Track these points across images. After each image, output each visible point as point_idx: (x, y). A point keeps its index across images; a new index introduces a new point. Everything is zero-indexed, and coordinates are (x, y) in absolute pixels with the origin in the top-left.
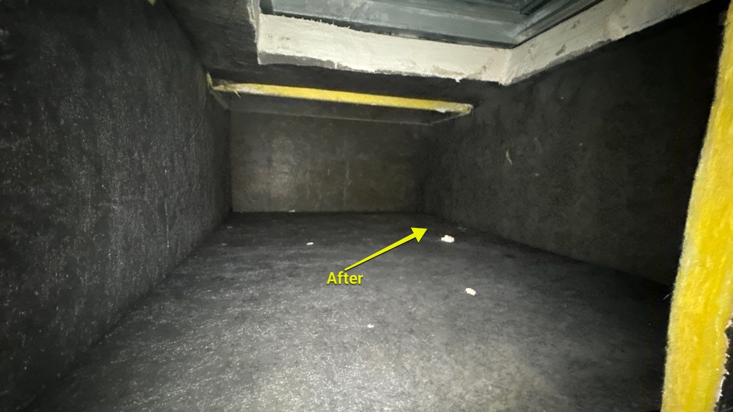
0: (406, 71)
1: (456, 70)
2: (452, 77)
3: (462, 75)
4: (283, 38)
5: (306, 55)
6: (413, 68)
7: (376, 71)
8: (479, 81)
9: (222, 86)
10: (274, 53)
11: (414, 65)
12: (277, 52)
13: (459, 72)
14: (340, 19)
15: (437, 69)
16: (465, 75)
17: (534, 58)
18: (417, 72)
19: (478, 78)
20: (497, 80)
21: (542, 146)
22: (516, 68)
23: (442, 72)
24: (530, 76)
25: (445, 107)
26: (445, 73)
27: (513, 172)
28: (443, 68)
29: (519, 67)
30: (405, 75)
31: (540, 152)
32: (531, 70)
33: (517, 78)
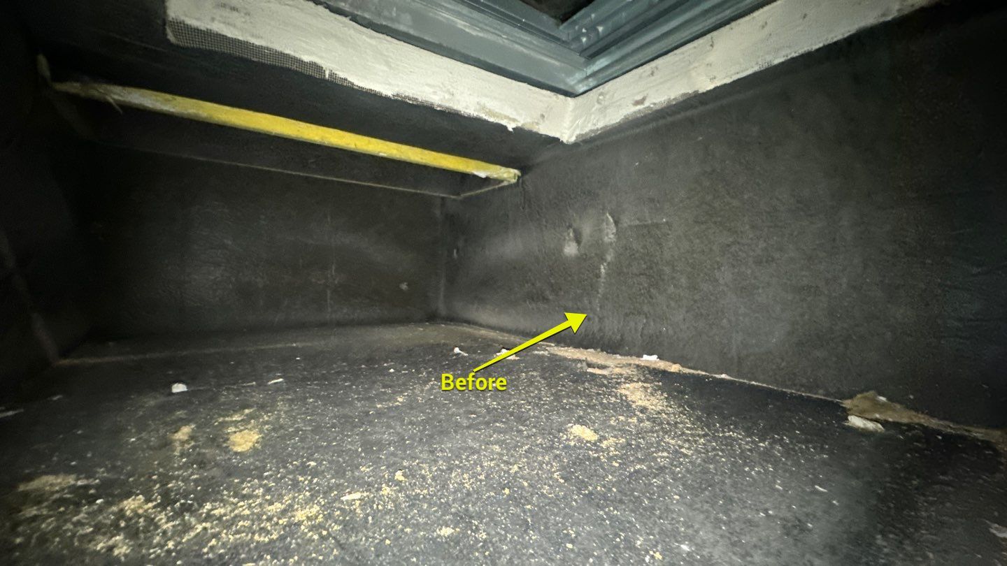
0: (440, 103)
2: (504, 122)
3: (516, 123)
4: (224, 5)
7: (394, 95)
8: (536, 134)
10: (202, 28)
11: (451, 96)
12: (208, 27)
13: (511, 116)
16: (519, 122)
17: (603, 110)
18: (455, 108)
19: (535, 129)
20: (557, 135)
21: (616, 223)
22: (580, 122)
23: (490, 113)
24: (599, 132)
25: (484, 170)
26: (494, 115)
27: (581, 258)
28: (492, 108)
29: (585, 121)
30: (438, 109)
31: (614, 231)
32: (600, 125)
33: (582, 135)
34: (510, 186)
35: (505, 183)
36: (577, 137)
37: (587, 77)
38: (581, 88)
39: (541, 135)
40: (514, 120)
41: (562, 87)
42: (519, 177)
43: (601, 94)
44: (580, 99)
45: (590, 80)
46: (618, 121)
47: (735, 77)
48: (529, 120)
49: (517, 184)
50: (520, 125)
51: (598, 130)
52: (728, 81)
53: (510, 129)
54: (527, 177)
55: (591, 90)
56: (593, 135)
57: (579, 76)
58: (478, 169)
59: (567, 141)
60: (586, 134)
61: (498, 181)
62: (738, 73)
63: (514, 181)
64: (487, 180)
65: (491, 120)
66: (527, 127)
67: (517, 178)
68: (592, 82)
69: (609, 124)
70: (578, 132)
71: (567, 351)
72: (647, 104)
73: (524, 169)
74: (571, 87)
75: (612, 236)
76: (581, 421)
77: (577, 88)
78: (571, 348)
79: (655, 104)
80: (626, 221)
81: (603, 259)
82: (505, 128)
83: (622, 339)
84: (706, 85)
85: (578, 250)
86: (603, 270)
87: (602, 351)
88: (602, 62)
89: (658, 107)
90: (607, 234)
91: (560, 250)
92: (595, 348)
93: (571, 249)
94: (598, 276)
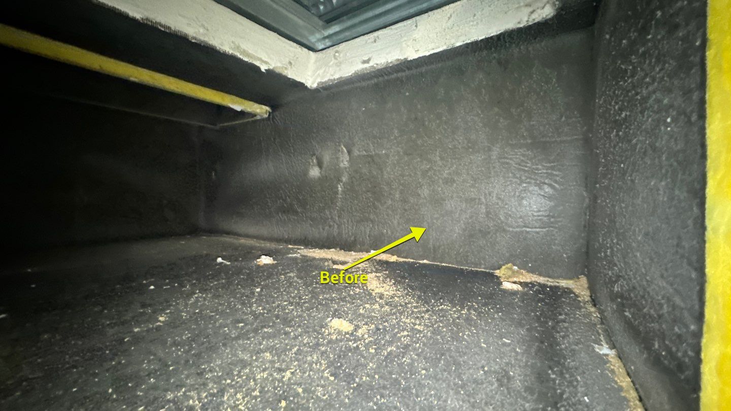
1: (260, 57)
3: (268, 65)
6: (204, 34)
8: (286, 77)
13: (263, 59)
15: (238, 48)
16: (271, 65)
17: (339, 64)
18: (211, 43)
19: (285, 73)
20: (303, 81)
21: (349, 152)
22: (321, 72)
23: (244, 52)
24: (336, 82)
25: (240, 104)
26: (248, 55)
27: (323, 179)
28: (246, 49)
29: (324, 71)
30: (193, 41)
31: (348, 159)
32: (337, 76)
33: (322, 83)
34: (263, 120)
35: (258, 117)
36: (318, 84)
37: (325, 38)
38: (321, 47)
39: (290, 79)
40: (266, 63)
41: (305, 42)
42: (269, 112)
43: (337, 52)
44: (320, 54)
45: (327, 40)
46: (350, 74)
47: (432, 52)
48: (279, 65)
49: (268, 119)
50: (271, 68)
51: (334, 80)
52: (427, 54)
53: (263, 70)
54: (277, 113)
55: (329, 47)
56: (331, 83)
57: (318, 36)
58: (234, 103)
59: (311, 86)
60: (325, 82)
61: (253, 115)
62: (433, 49)
63: (266, 116)
64: (242, 114)
65: (246, 59)
66: (278, 71)
67: (268, 114)
68: (328, 43)
69: (343, 76)
70: (319, 80)
71: (314, 252)
72: (371, 64)
73: (274, 107)
74: (313, 43)
75: (346, 163)
76: (337, 314)
77: (317, 44)
78: (317, 249)
79: (377, 64)
80: (356, 153)
81: (339, 181)
82: (258, 68)
83: (355, 240)
84: (412, 55)
85: (320, 173)
86: (340, 189)
87: (341, 249)
88: (335, 28)
89: (379, 67)
90: (343, 161)
91: (305, 173)
92: (335, 247)
93: (315, 172)
94: (337, 193)
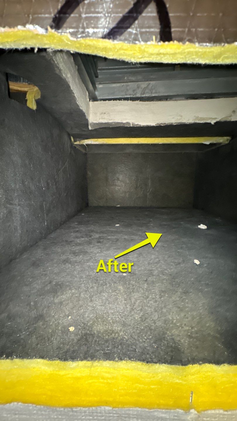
0: (176, 122)
1: (211, 117)
2: (209, 121)
3: (216, 119)
4: (102, 113)
5: (115, 121)
6: (180, 119)
7: (156, 125)
8: (230, 122)
9: (78, 142)
10: (97, 122)
11: (180, 118)
12: (99, 122)
13: (214, 117)
14: (134, 96)
15: (197, 118)
16: (218, 119)
19: (229, 119)
23: (201, 119)
25: (208, 140)
26: (204, 119)
30: (175, 124)
34: (226, 145)
35: (223, 144)
39: (233, 121)
48: (224, 116)
49: (229, 144)
53: (213, 123)
54: (234, 140)
64: (211, 145)
65: (202, 122)
66: (223, 120)
67: (229, 141)
73: (233, 136)
82: (210, 123)
